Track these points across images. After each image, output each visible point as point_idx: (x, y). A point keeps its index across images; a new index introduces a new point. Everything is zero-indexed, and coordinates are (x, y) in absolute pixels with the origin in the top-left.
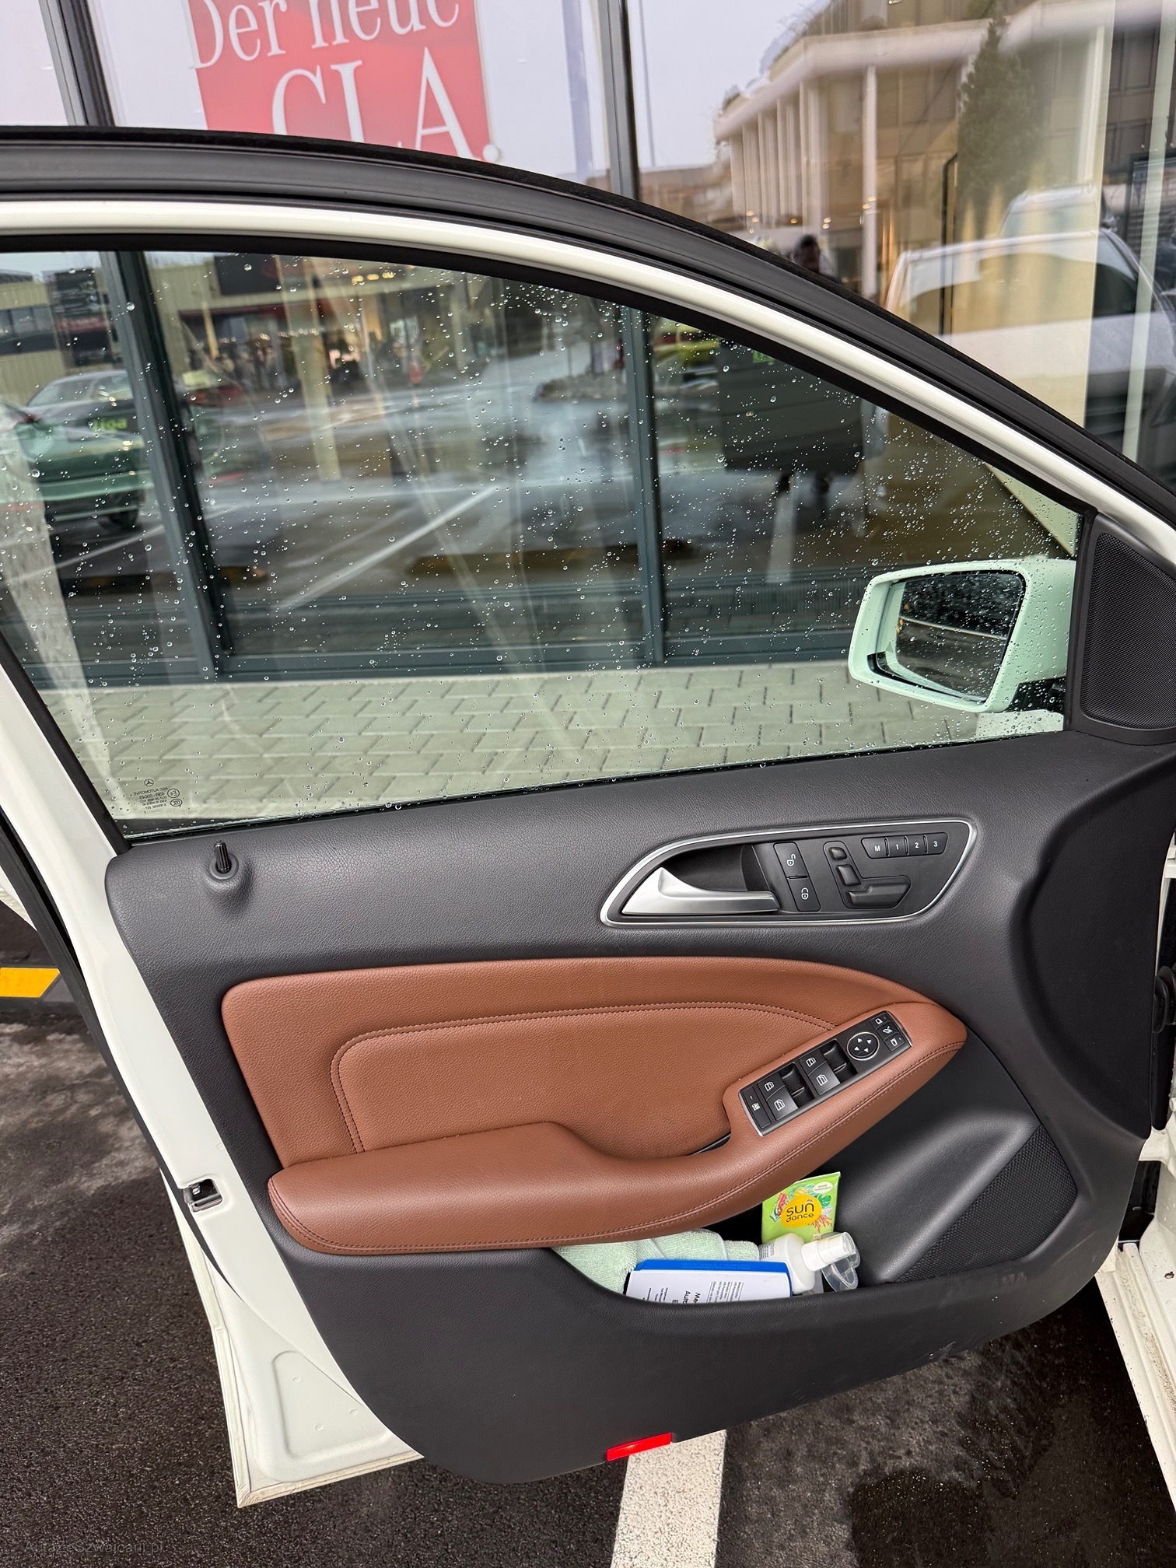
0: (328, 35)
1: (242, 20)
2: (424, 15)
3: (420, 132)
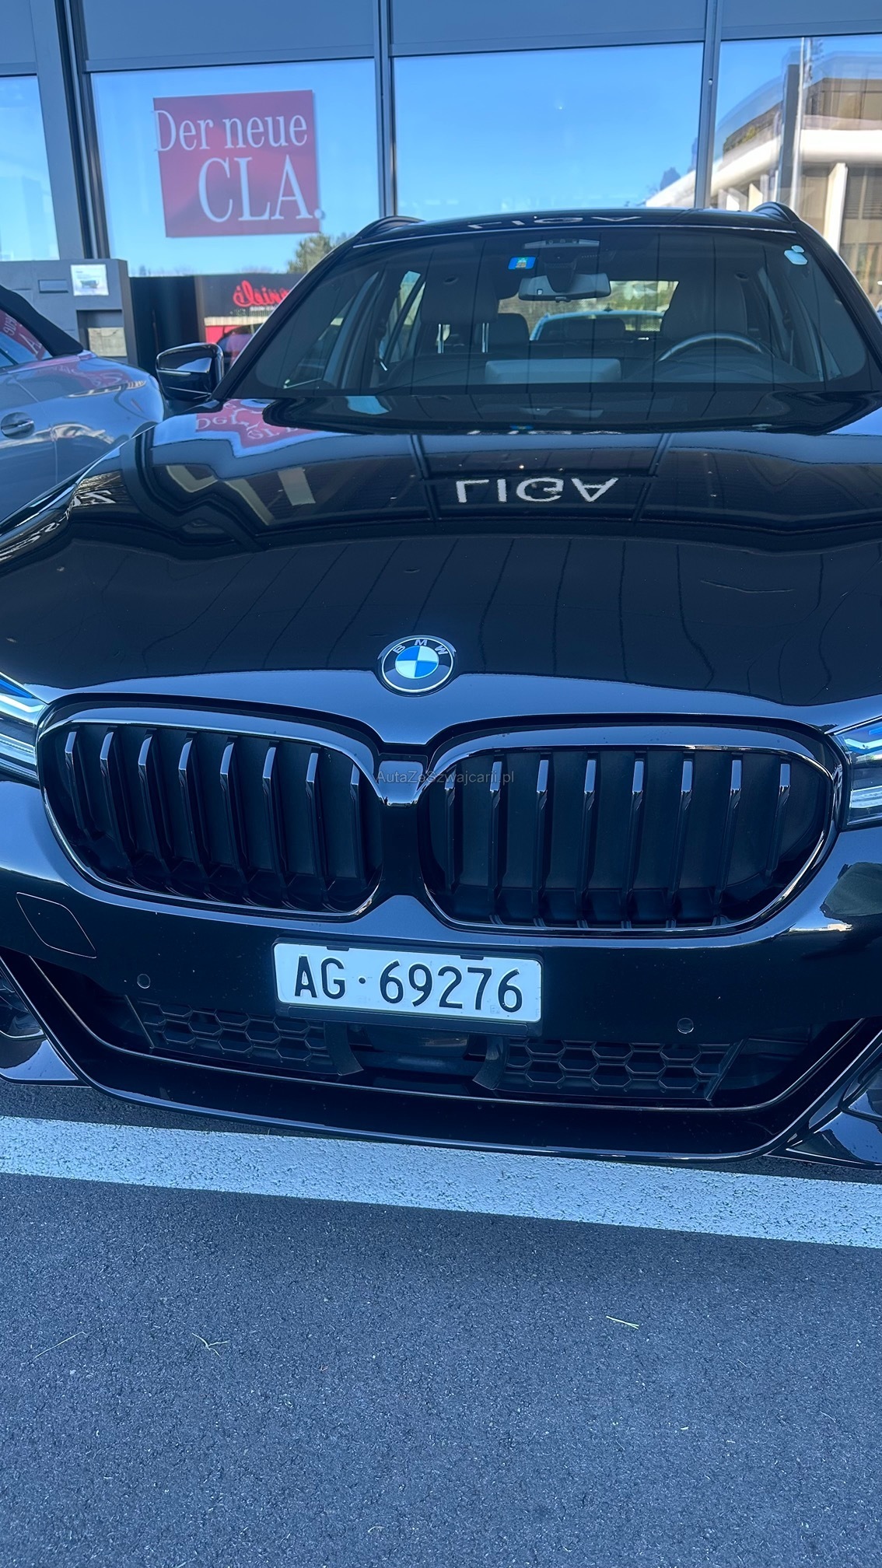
0: (234, 143)
1: (187, 129)
2: (288, 139)
3: (281, 198)
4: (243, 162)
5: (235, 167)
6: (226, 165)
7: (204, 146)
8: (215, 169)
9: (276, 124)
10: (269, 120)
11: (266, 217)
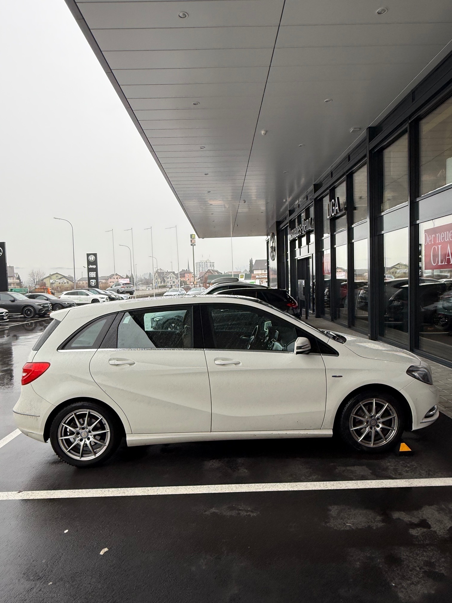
0: (438, 241)
1: (430, 238)
2: (449, 239)
3: (447, 257)
4: (440, 246)
5: (438, 248)
6: (436, 248)
7: (433, 243)
8: (435, 248)
9: (447, 233)
10: (445, 233)
11: (443, 264)
